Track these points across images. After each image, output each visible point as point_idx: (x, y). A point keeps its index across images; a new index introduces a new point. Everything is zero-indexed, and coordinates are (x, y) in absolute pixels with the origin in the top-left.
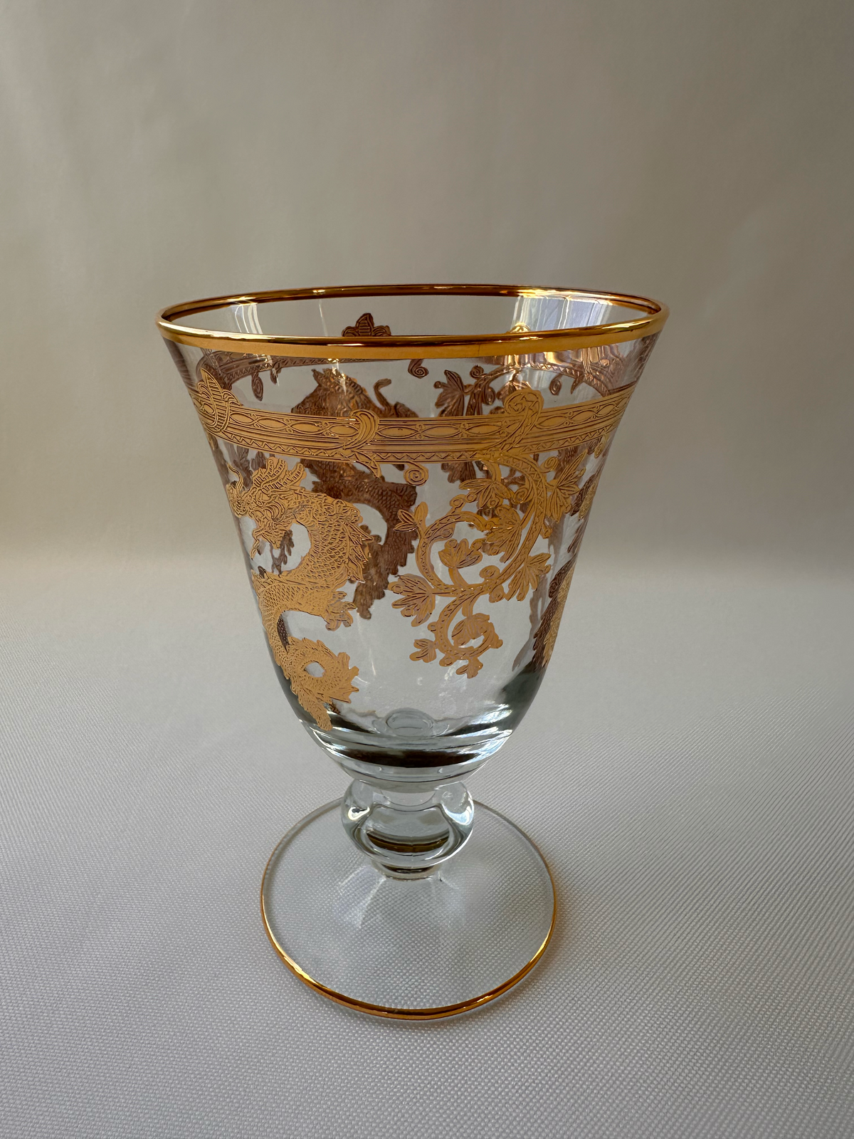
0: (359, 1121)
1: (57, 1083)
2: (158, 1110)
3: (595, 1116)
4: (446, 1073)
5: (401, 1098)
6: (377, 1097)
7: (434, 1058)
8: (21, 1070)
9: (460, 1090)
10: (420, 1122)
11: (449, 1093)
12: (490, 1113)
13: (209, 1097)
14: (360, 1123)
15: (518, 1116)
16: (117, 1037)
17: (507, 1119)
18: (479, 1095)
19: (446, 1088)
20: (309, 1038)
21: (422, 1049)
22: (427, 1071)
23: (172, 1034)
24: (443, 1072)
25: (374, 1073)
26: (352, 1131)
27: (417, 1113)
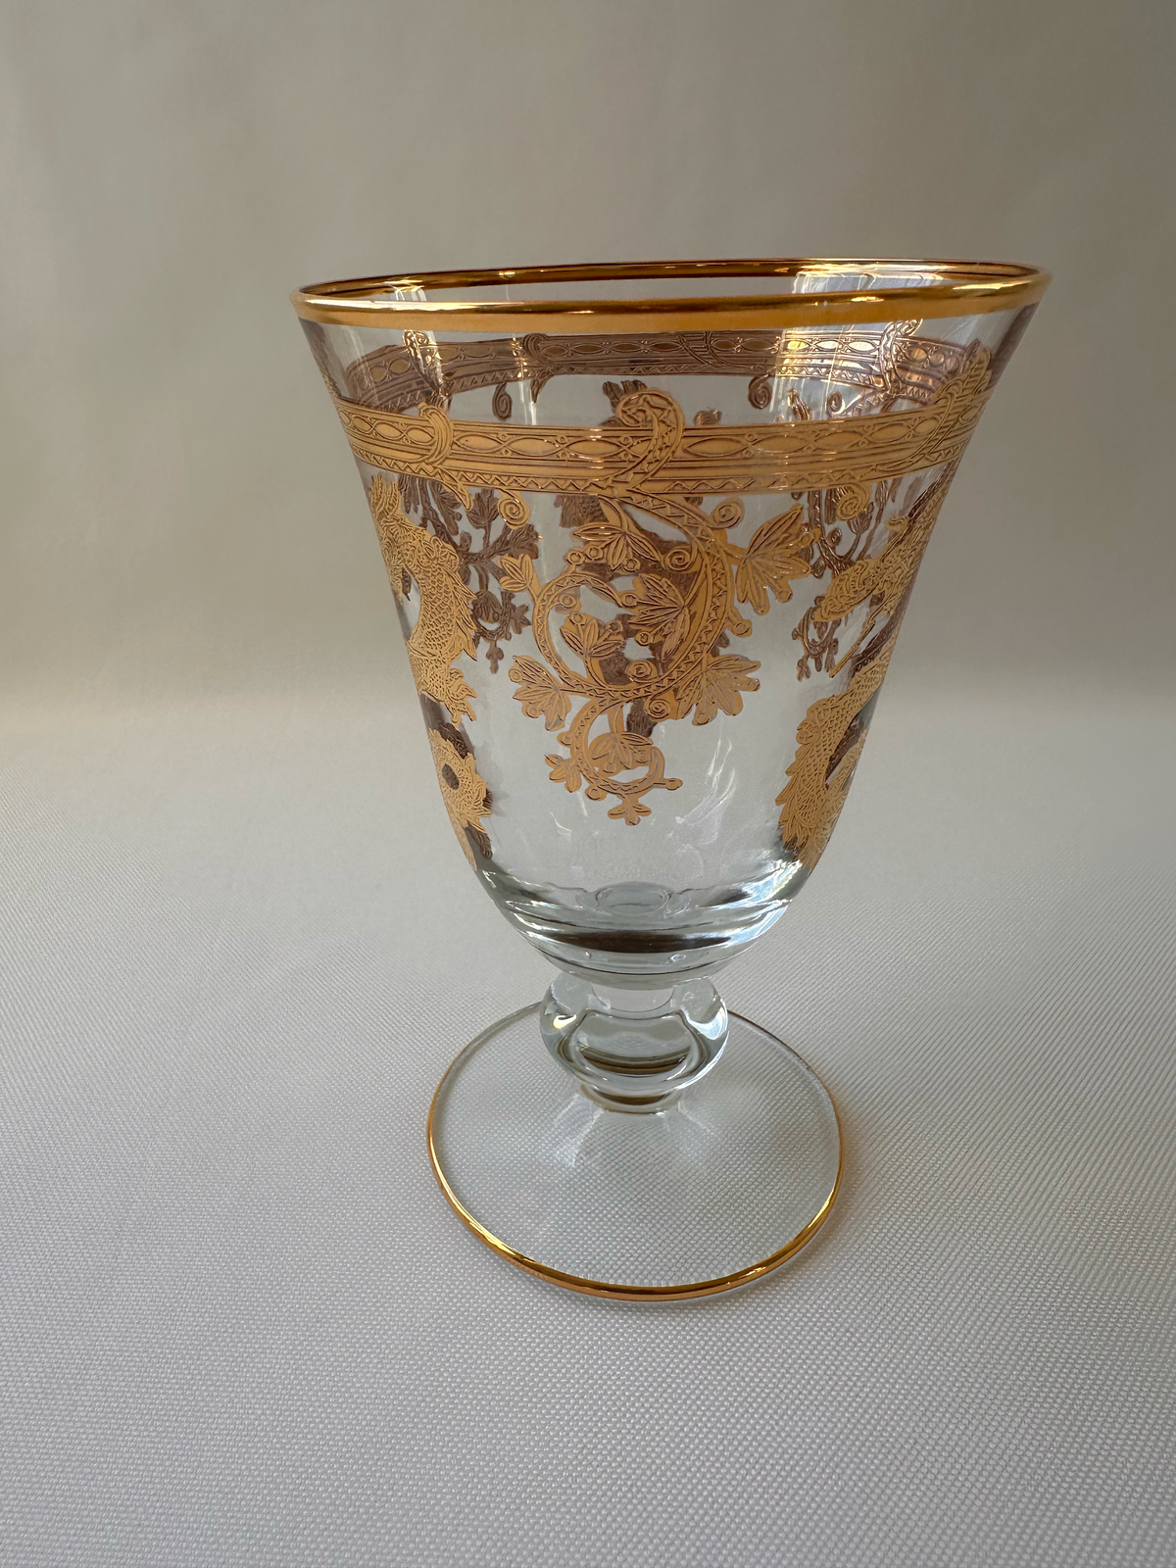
0: (550, 1532)
1: (90, 1498)
2: (247, 1531)
3: (896, 1505)
4: (672, 1451)
5: (609, 1493)
6: (574, 1494)
7: (653, 1429)
8: (34, 1479)
9: (694, 1476)
10: (640, 1528)
11: (679, 1482)
12: (742, 1508)
13: (321, 1507)
14: (551, 1535)
15: (783, 1511)
16: (176, 1421)
17: (769, 1516)
18: (724, 1482)
19: (674, 1475)
20: (465, 1409)
21: (633, 1416)
22: (644, 1450)
23: (259, 1412)
24: (668, 1450)
25: (565, 1458)
26: (541, 1547)
27: (634, 1514)
